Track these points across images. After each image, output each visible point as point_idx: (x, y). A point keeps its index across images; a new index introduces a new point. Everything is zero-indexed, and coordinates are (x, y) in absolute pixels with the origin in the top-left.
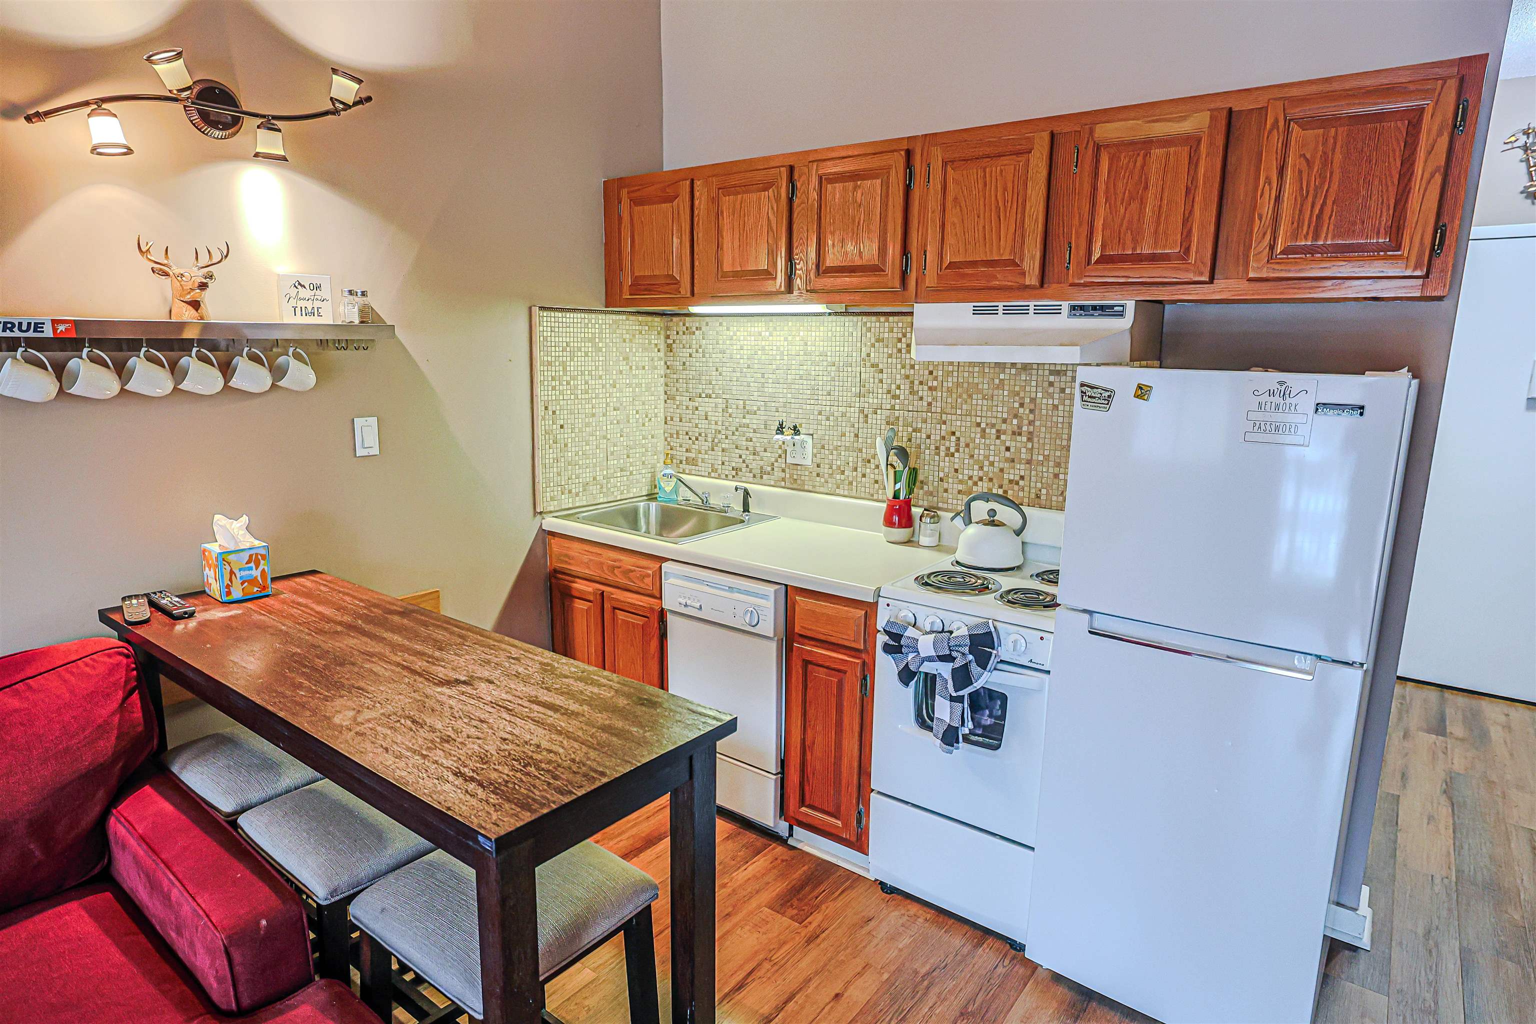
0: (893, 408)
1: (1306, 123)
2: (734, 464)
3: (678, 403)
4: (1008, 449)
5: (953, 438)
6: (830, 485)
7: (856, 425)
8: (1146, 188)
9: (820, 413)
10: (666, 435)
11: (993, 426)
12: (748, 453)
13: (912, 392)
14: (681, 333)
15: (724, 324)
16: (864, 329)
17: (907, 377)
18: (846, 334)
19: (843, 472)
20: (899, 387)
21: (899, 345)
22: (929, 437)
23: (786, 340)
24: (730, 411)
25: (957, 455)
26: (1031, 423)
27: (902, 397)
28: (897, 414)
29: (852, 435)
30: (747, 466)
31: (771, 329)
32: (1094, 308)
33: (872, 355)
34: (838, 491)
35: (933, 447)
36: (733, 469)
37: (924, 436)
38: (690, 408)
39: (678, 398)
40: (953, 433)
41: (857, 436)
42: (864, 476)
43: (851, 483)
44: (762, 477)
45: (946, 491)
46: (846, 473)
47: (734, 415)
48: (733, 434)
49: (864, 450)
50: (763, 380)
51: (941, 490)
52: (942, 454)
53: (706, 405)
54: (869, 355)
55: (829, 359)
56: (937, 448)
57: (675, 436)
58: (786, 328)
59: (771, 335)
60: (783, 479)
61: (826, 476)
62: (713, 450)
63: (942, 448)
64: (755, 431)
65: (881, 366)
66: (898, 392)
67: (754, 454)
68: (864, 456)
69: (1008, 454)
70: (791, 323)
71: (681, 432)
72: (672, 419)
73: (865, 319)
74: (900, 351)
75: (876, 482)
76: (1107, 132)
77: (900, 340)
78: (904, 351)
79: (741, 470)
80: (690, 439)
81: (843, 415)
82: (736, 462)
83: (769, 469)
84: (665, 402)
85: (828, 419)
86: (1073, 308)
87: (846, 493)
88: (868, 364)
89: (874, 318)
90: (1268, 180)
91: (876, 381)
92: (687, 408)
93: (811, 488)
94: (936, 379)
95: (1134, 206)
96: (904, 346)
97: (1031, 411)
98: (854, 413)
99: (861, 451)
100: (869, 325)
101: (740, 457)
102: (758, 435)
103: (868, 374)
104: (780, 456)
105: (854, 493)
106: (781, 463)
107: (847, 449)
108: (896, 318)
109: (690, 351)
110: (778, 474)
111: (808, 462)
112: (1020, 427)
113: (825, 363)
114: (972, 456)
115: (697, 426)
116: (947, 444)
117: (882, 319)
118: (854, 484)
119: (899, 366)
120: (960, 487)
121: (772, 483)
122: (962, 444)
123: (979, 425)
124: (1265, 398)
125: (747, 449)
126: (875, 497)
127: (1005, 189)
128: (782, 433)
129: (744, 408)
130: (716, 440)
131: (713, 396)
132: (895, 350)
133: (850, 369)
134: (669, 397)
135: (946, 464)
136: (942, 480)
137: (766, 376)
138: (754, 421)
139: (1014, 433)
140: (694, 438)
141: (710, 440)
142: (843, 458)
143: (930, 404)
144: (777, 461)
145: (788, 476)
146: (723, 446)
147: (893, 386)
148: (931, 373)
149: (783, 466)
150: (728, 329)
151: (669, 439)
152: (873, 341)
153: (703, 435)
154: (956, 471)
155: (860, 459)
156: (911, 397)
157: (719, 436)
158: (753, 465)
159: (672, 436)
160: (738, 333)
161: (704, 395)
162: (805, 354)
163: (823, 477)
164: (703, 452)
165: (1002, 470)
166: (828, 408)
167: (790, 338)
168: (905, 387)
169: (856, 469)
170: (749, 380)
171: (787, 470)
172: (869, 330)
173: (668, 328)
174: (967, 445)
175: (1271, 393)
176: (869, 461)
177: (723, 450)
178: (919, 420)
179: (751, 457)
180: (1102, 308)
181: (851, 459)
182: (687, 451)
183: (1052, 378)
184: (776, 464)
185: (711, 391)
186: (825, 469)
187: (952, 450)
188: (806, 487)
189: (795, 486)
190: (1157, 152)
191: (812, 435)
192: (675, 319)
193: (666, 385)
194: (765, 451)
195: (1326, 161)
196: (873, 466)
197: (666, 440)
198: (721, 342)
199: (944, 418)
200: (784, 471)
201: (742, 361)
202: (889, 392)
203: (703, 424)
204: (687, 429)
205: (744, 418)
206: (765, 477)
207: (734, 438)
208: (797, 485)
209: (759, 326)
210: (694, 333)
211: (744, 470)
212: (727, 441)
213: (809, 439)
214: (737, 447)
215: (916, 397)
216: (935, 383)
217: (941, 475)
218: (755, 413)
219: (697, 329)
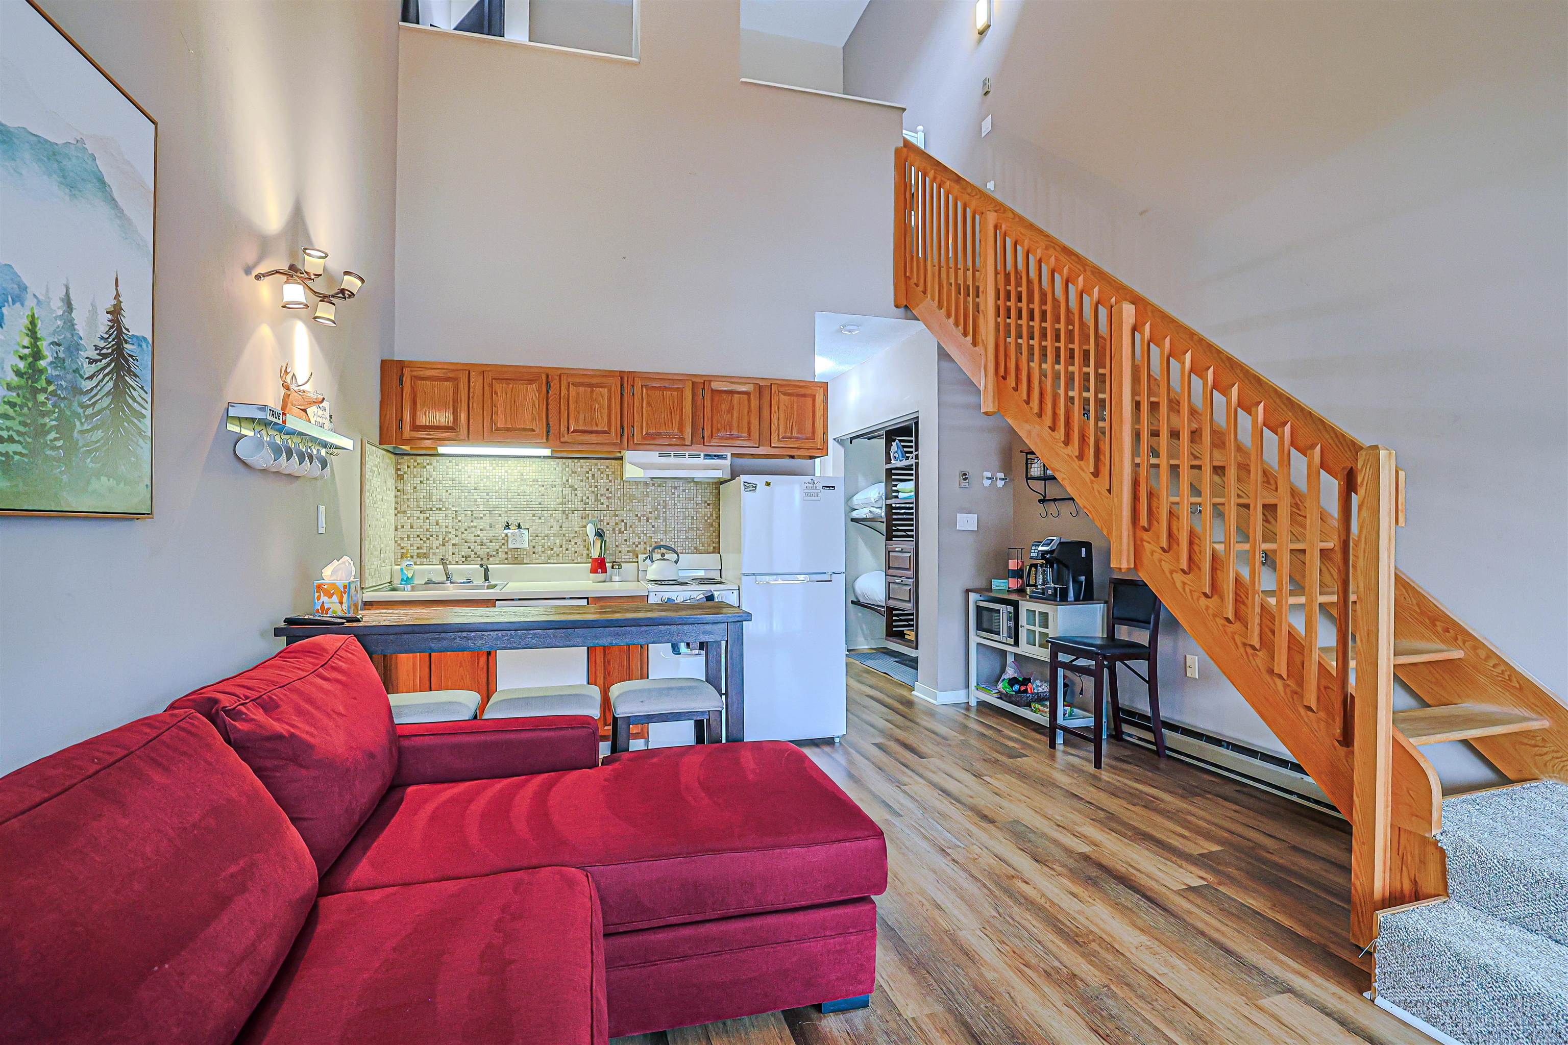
0: (585, 510)
1: (785, 394)
2: (463, 554)
3: (409, 515)
4: (653, 526)
5: (623, 524)
6: (543, 558)
7: (561, 521)
8: (733, 408)
9: (534, 515)
10: (396, 539)
11: (644, 515)
12: (476, 544)
13: (596, 500)
14: (412, 467)
15: (454, 461)
16: (564, 466)
17: (593, 492)
18: (552, 469)
19: (552, 549)
20: (588, 498)
21: (587, 475)
22: (608, 524)
23: (506, 472)
24: (459, 518)
25: (625, 532)
26: (665, 512)
27: (590, 503)
28: (587, 512)
29: (558, 527)
30: (476, 554)
31: (494, 465)
32: (715, 456)
33: (570, 480)
34: (549, 561)
35: (611, 529)
36: (463, 557)
37: (605, 524)
38: (421, 518)
39: (408, 512)
40: (623, 521)
41: (561, 527)
42: (567, 550)
43: (558, 555)
44: (488, 559)
45: (620, 552)
46: (555, 549)
47: (463, 521)
48: (462, 533)
49: (567, 535)
50: (488, 497)
51: (617, 552)
52: (617, 532)
53: (434, 516)
54: (568, 481)
55: (540, 483)
56: (614, 529)
57: (406, 539)
58: (506, 465)
59: (494, 469)
60: (507, 559)
61: (540, 553)
62: (444, 545)
63: (617, 529)
64: (481, 530)
65: (576, 487)
66: (587, 501)
67: (482, 545)
68: (567, 538)
69: (653, 529)
70: (511, 462)
71: (412, 536)
72: (402, 527)
73: (564, 460)
74: (588, 478)
75: (576, 552)
76: (715, 386)
77: (588, 472)
78: (590, 478)
79: (470, 557)
80: (421, 539)
81: (551, 515)
82: (465, 551)
83: (494, 553)
84: (396, 515)
85: (540, 519)
86: (706, 455)
87: (555, 561)
88: (567, 486)
89: (570, 460)
90: (775, 412)
91: (573, 495)
92: (418, 518)
93: (528, 562)
94: (611, 493)
95: (729, 416)
96: (590, 475)
97: (665, 507)
98: (559, 514)
99: (564, 535)
100: (567, 464)
101: (469, 548)
102: (485, 532)
103: (568, 491)
104: (503, 544)
105: (561, 561)
106: (505, 549)
107: (554, 535)
108: (585, 461)
109: (422, 479)
110: (502, 555)
111: (526, 546)
112: (659, 515)
113: (537, 486)
114: (634, 532)
115: (428, 530)
116: (620, 527)
117: (576, 461)
118: (561, 555)
119: (588, 487)
120: (628, 549)
121: (498, 562)
122: (628, 526)
123: (637, 515)
124: (808, 485)
125: (475, 542)
126: (575, 561)
127: (674, 402)
128: (509, 529)
129: (472, 515)
130: (447, 539)
131: (444, 509)
132: (585, 478)
133: (555, 489)
134: (398, 511)
135: (619, 537)
136: (617, 546)
137: (490, 494)
138: (480, 524)
139: (656, 518)
140: (425, 539)
141: (441, 538)
142: (552, 541)
143: (608, 506)
144: (501, 548)
145: (510, 556)
146: (454, 542)
147: (584, 498)
148: (608, 490)
149: (506, 550)
150: (457, 465)
151: (399, 542)
152: (570, 472)
153: (434, 536)
154: (626, 540)
155: (564, 541)
156: (596, 503)
157: (450, 536)
158: (480, 552)
159: (402, 539)
160: (466, 468)
161: (434, 509)
162: (521, 480)
163: (538, 553)
164: (434, 548)
165: (651, 537)
166: (540, 512)
167: (509, 471)
168: (592, 498)
169: (561, 547)
170: (476, 497)
171: (509, 553)
172: (568, 466)
173: (398, 463)
174: (631, 527)
175: (809, 483)
176: (570, 541)
177: (453, 545)
178: (602, 515)
179: (479, 547)
180: (718, 456)
181: (558, 541)
182: (418, 548)
183: (673, 491)
184: (500, 550)
185: (441, 506)
186: (539, 549)
187: (623, 530)
188: (525, 562)
189: (516, 562)
190: (736, 396)
191: (528, 529)
192: (406, 457)
193: (397, 503)
194: (491, 542)
195: (792, 408)
196: (573, 543)
197: (396, 542)
198: (450, 473)
199: (617, 513)
200: (506, 553)
201: (469, 485)
202: (582, 501)
203: (434, 529)
204: (418, 533)
205: (472, 522)
206: (491, 559)
207: (463, 535)
208: (517, 561)
209: (486, 463)
210: (425, 467)
211: (473, 556)
212: (457, 538)
213: (526, 532)
214: (466, 542)
215: (599, 503)
216: (610, 495)
217: (617, 544)
218: (482, 518)
219: (428, 464)
